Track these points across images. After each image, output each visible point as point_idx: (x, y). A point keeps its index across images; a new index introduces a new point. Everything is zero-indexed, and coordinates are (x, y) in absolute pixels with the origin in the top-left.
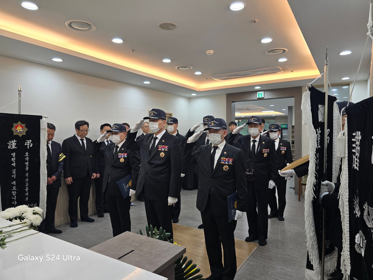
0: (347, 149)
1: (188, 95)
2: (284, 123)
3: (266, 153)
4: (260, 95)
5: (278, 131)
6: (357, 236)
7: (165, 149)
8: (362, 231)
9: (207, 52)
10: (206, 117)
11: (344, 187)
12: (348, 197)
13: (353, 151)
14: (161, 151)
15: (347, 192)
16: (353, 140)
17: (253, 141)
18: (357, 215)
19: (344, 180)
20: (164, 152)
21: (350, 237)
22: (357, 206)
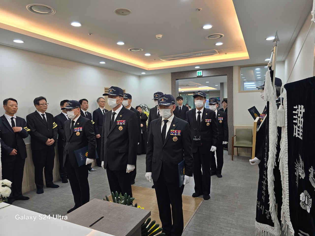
0: (287, 120)
1: (138, 74)
3: (209, 122)
4: (200, 73)
5: (216, 104)
6: (302, 195)
7: (122, 123)
8: (307, 191)
9: (156, 36)
10: (156, 93)
11: (284, 152)
12: (287, 160)
13: (294, 121)
14: (120, 125)
15: (286, 156)
16: (294, 112)
17: (198, 112)
18: (301, 177)
19: (284, 146)
20: (122, 125)
21: (289, 194)
22: (301, 169)
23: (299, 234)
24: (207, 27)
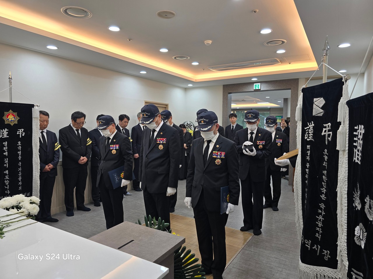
0: (347, 142)
1: (184, 86)
2: (279, 115)
3: (261, 145)
4: (257, 86)
6: (357, 229)
7: (163, 142)
8: (362, 224)
9: (205, 42)
11: (343, 180)
12: (347, 189)
13: (355, 144)
14: (160, 144)
15: (346, 185)
16: (355, 133)
17: (250, 133)
18: (358, 208)
20: (163, 144)
21: (347, 229)
22: (358, 199)
23: (352, 273)
24: (266, 31)
